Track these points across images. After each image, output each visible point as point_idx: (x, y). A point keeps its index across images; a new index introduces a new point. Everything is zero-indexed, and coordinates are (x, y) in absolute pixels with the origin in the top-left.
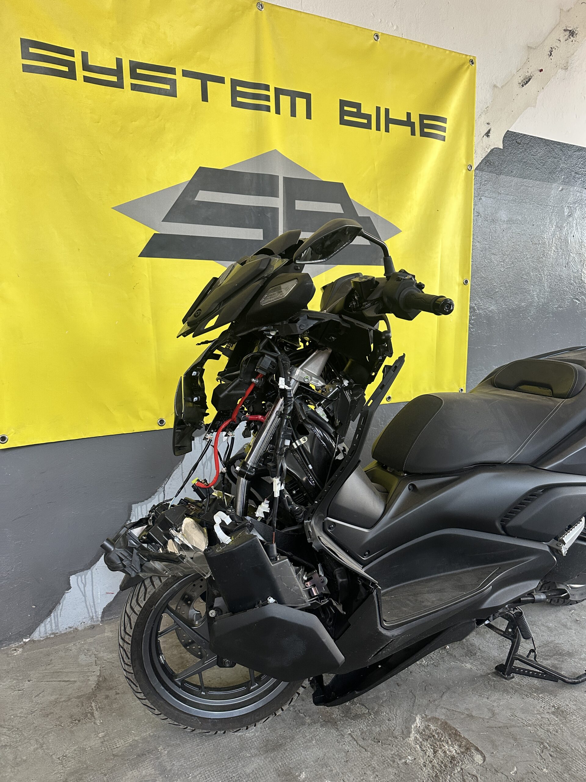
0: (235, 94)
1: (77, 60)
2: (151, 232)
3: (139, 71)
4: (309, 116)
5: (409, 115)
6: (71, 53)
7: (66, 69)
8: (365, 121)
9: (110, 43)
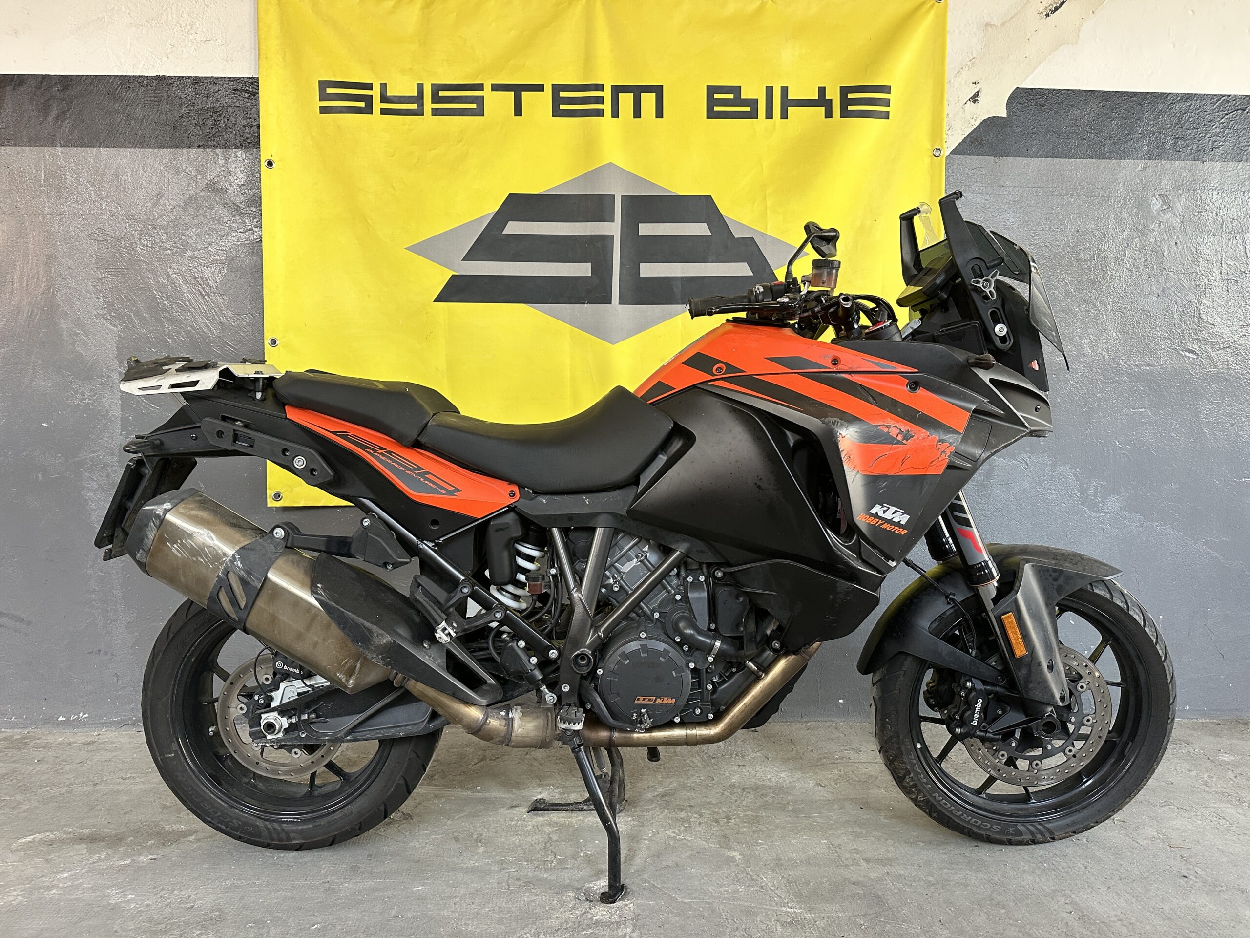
0: (557, 101)
1: (376, 93)
2: (448, 274)
3: (441, 94)
4: (659, 114)
5: (822, 91)
6: (369, 87)
7: (362, 104)
8: (748, 109)
9: (410, 69)
